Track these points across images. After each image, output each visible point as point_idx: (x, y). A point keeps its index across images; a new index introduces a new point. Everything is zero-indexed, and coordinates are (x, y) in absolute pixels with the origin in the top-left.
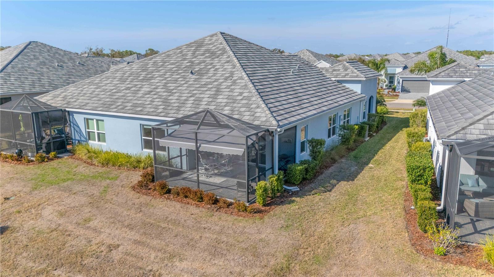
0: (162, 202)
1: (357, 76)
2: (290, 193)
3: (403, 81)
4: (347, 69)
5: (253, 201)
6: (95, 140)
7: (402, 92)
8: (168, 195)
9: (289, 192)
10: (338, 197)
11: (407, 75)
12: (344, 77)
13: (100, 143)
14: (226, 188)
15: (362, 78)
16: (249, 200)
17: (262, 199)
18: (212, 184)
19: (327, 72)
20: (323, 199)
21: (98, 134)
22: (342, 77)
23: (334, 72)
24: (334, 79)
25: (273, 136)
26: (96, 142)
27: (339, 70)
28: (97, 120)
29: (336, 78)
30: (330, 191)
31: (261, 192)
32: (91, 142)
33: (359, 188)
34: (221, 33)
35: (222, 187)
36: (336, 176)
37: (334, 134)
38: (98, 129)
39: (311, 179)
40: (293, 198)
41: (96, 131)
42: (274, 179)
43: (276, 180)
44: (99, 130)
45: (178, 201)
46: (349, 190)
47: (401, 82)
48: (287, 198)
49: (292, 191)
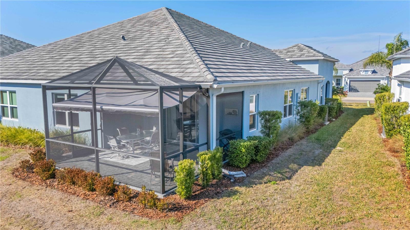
0: (38, 190)
1: (314, 56)
2: (232, 180)
3: (350, 81)
4: (303, 50)
5: (172, 190)
6: (8, 117)
7: (349, 91)
8: (51, 180)
9: (230, 179)
10: (302, 187)
11: (354, 76)
12: (300, 57)
13: (13, 119)
14: (142, 172)
15: (320, 56)
16: (166, 190)
17: (183, 187)
18: (124, 166)
19: (280, 54)
20: (280, 189)
21: (12, 108)
22: (297, 57)
23: (288, 53)
24: (288, 60)
25: (208, 97)
26: (10, 119)
27: (294, 51)
28: (12, 92)
29: (291, 58)
30: (290, 178)
31: (182, 175)
32: (4, 118)
33: (331, 175)
34: (167, 9)
35: (136, 171)
36: (297, 160)
37: (290, 114)
38: (12, 102)
39: (263, 162)
40: (236, 188)
41: (9, 105)
42: (207, 156)
43: (209, 159)
44: (12, 104)
45: (62, 189)
46: (317, 177)
47: (348, 82)
48: (226, 187)
49: (235, 178)
